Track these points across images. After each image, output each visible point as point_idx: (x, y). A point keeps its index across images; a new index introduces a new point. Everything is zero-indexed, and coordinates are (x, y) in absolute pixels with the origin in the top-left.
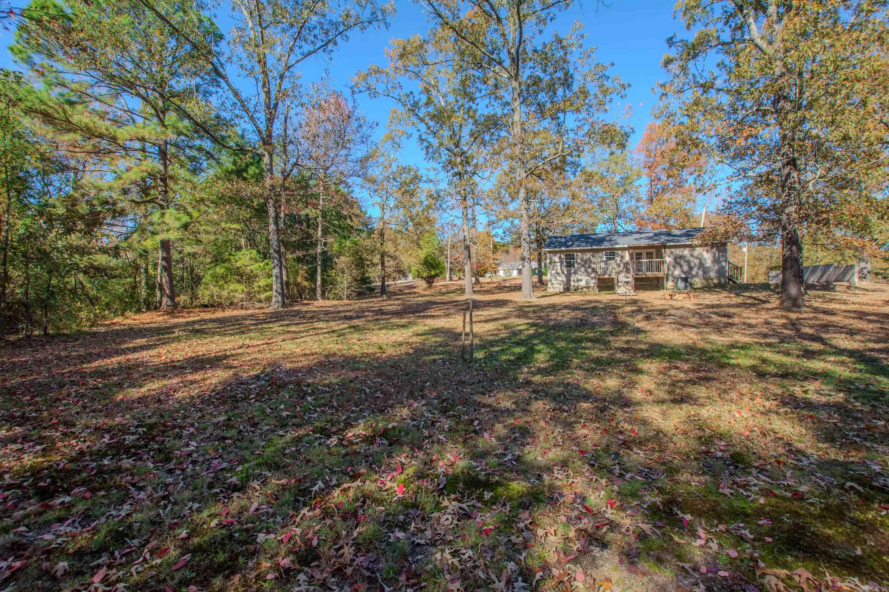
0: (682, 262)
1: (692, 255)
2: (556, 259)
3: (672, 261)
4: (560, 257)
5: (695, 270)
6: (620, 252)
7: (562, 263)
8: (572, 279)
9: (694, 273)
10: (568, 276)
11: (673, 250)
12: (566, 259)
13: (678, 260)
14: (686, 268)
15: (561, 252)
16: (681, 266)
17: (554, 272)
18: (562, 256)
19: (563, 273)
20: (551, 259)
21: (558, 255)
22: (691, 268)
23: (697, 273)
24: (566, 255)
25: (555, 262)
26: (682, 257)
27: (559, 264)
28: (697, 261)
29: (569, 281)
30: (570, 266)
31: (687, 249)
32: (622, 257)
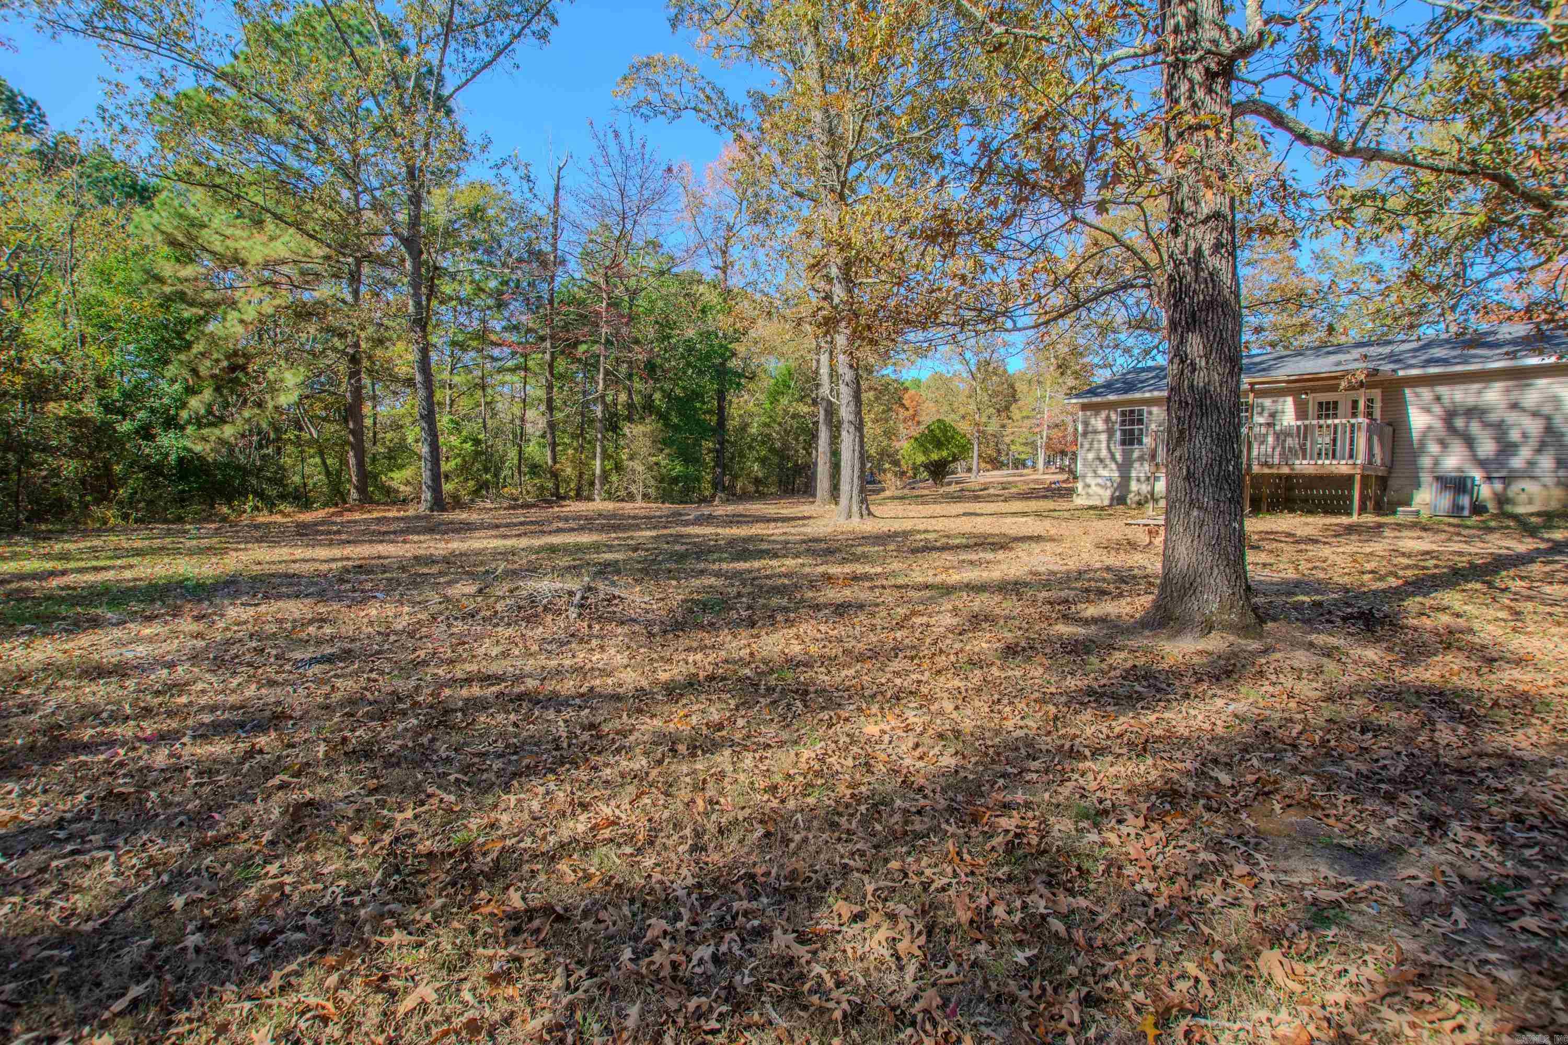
0: (1475, 428)
1: (1514, 406)
2: (1098, 423)
3: (1438, 424)
4: (1107, 420)
5: (1525, 453)
6: (1267, 402)
7: (1110, 432)
8: (1134, 474)
9: (1517, 462)
10: (1125, 468)
11: (1443, 390)
12: (1123, 422)
13: (1459, 423)
14: (1487, 447)
15: (1111, 406)
16: (1469, 441)
17: (1091, 456)
18: (1113, 417)
19: (1113, 458)
20: (1086, 424)
21: (1104, 414)
22: (1507, 448)
23: (1531, 464)
24: (1123, 414)
25: (1095, 432)
26: (1473, 412)
27: (1103, 437)
28: (1534, 427)
29: (1125, 479)
30: (1131, 443)
31: (1498, 386)
32: (1273, 415)
